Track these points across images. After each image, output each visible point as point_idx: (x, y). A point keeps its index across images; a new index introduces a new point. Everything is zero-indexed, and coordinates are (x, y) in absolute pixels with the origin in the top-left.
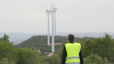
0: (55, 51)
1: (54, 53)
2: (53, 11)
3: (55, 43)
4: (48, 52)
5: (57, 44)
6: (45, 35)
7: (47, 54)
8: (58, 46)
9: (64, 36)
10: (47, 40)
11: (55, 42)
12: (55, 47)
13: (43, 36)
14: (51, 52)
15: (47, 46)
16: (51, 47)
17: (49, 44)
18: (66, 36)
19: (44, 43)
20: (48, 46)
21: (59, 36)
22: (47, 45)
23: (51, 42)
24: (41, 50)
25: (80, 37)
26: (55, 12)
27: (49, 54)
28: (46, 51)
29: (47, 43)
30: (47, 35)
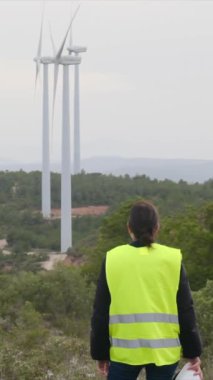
0: (73, 243)
1: (69, 253)
2: (66, 59)
3: (73, 207)
4: (42, 247)
5: (83, 211)
6: (28, 170)
7: (40, 260)
8: (88, 219)
9: (117, 175)
10: (38, 193)
11: (77, 201)
12: (77, 224)
13: (22, 173)
14: (56, 248)
15: (39, 220)
16: (57, 225)
17: (46, 210)
18: (127, 176)
19: (25, 207)
20: (46, 221)
21: (96, 176)
22: (40, 215)
23: (56, 202)
24: (11, 241)
25: (190, 181)
26: (77, 62)
27: (46, 259)
28: (34, 245)
29: (39, 206)
30: (40, 170)
